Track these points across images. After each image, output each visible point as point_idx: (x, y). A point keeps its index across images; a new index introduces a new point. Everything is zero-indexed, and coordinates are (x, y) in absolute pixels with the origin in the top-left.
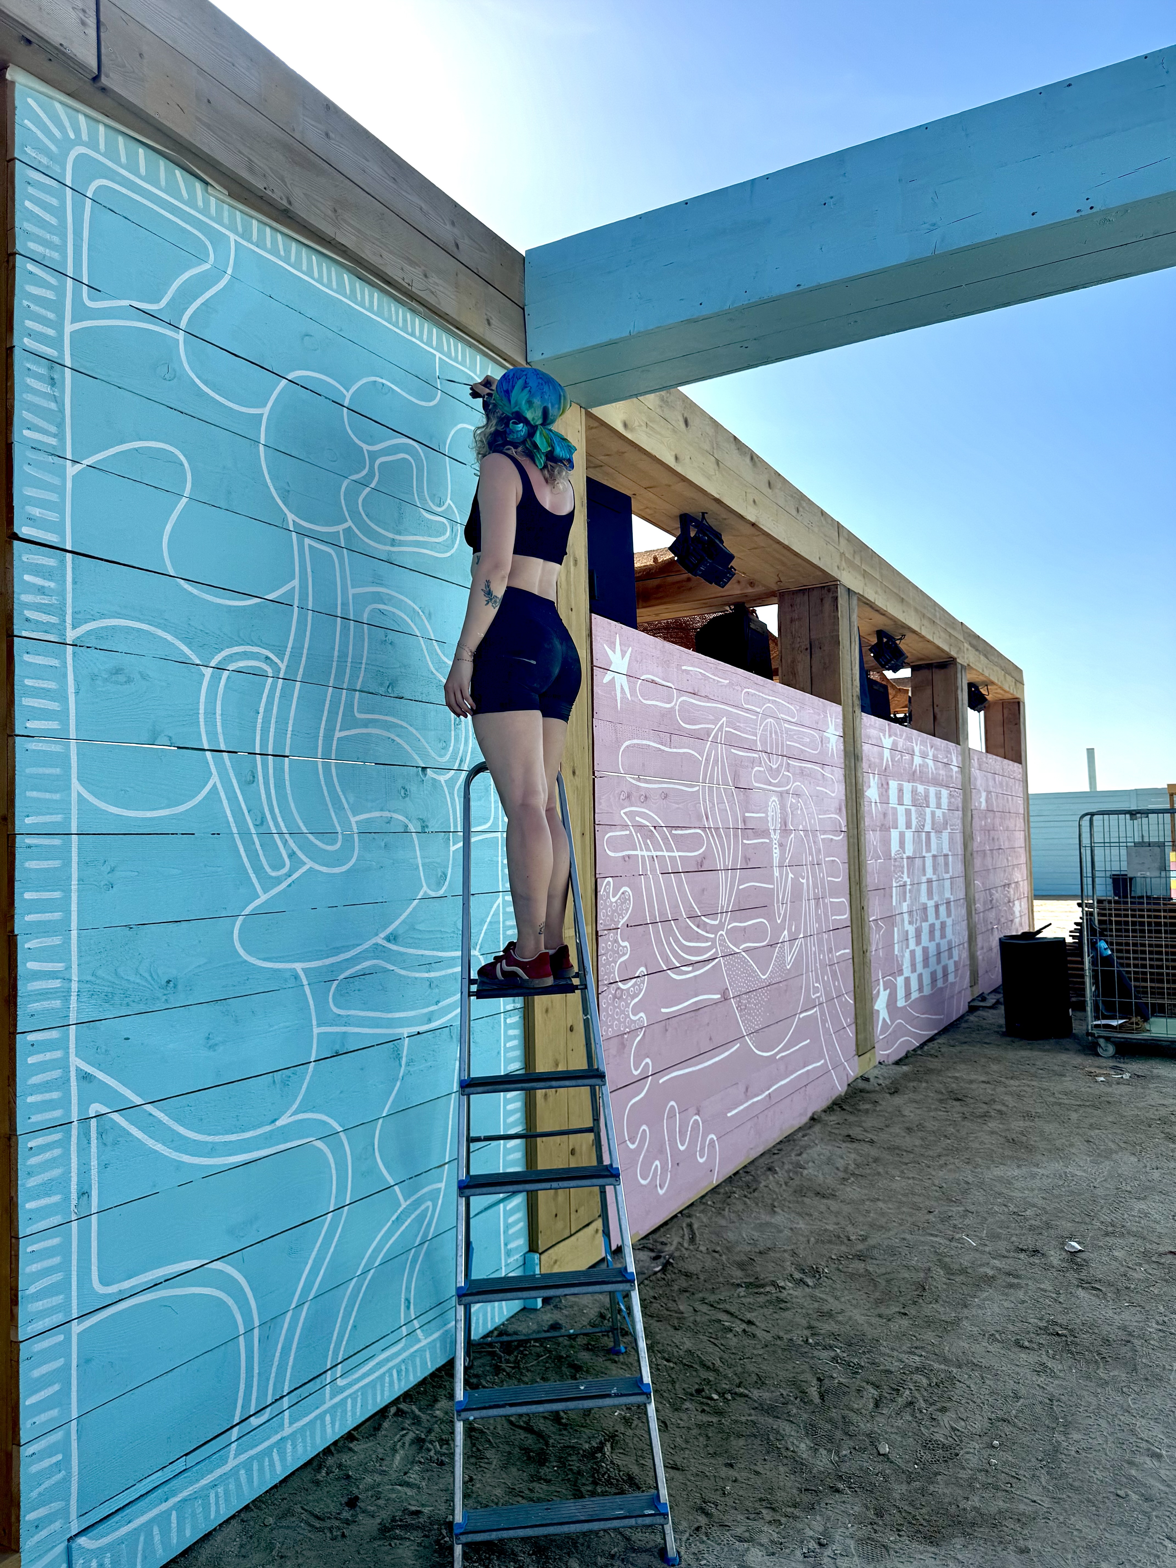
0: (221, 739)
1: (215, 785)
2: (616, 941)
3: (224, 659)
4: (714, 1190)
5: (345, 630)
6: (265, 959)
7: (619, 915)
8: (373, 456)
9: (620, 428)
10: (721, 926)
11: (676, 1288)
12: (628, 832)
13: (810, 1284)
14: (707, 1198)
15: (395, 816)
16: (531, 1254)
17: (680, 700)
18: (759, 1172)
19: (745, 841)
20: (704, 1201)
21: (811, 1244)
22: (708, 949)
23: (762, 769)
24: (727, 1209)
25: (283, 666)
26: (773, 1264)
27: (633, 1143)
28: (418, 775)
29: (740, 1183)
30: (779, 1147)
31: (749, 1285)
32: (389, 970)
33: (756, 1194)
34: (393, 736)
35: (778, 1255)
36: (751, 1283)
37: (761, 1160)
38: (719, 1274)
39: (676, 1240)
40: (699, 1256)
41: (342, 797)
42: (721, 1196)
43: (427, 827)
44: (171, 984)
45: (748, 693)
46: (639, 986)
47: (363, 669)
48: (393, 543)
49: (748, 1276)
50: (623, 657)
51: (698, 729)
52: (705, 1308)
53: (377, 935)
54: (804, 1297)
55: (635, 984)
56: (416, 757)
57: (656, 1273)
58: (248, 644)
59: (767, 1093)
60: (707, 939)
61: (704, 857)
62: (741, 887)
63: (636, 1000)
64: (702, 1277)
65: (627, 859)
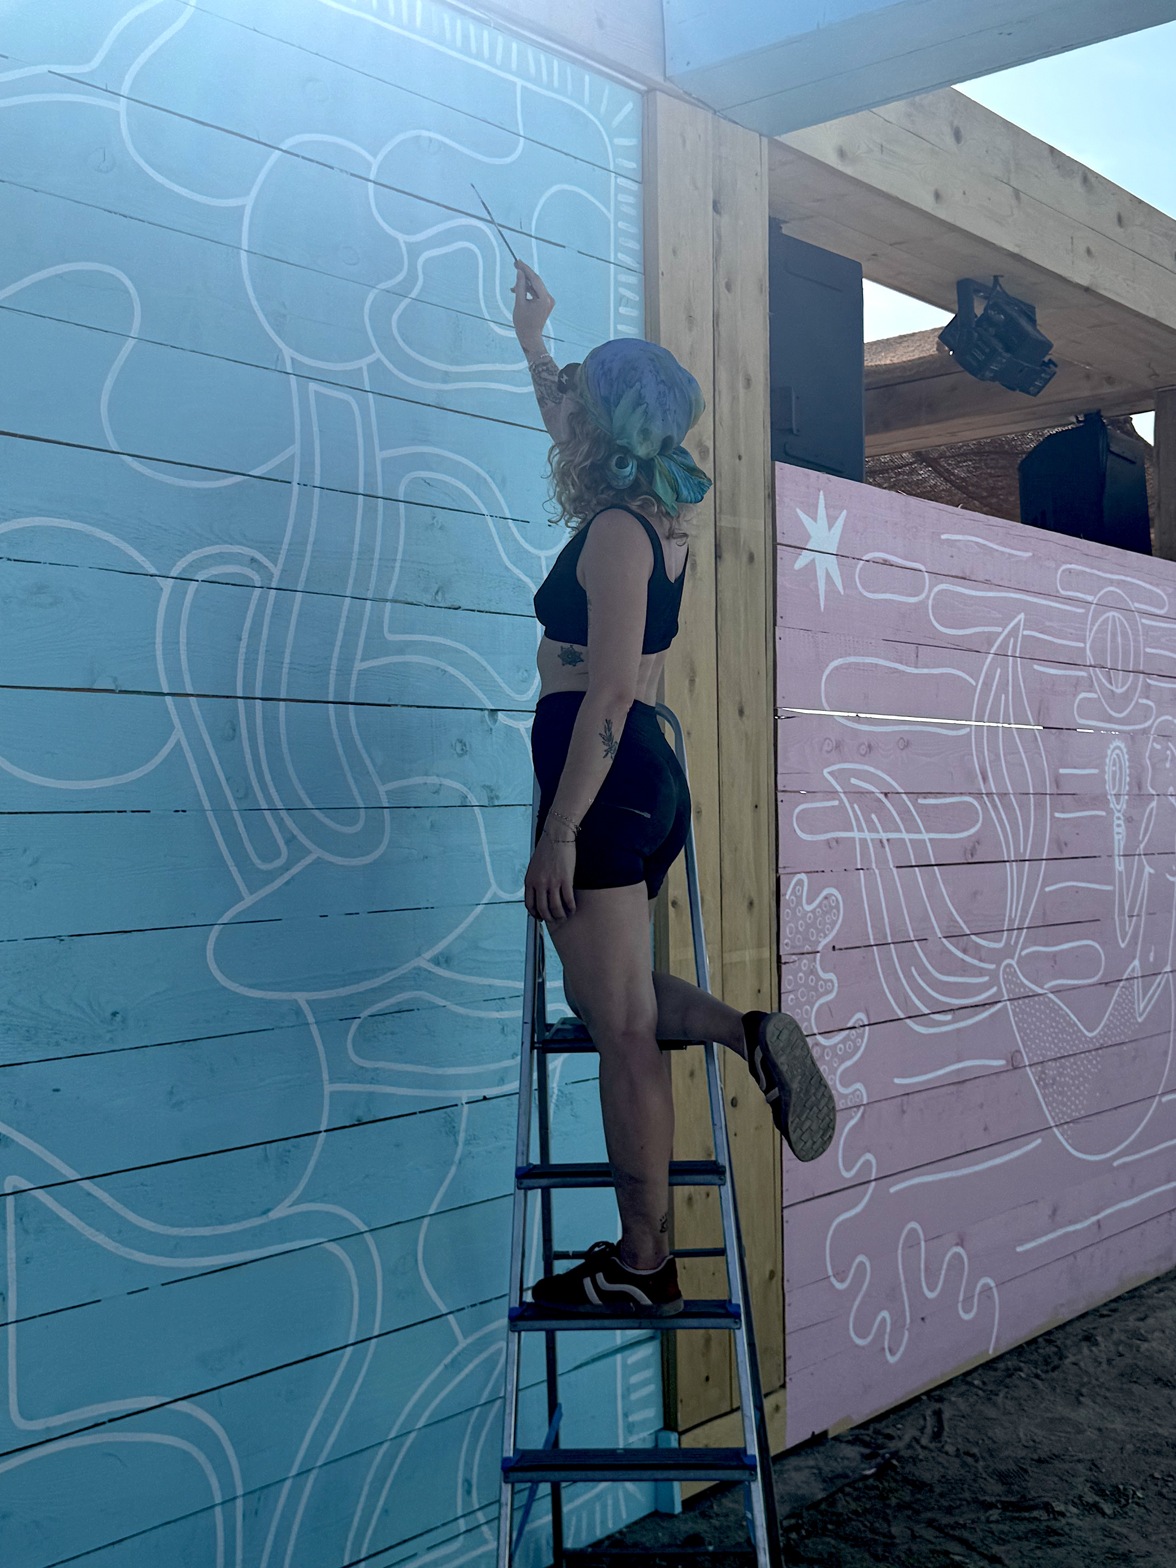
0: (187, 678)
1: (178, 743)
2: (813, 971)
3: (190, 565)
4: (989, 1365)
5: (370, 513)
6: (252, 986)
7: (819, 931)
8: (414, 250)
9: (832, 160)
10: (1008, 951)
11: (893, 1501)
12: (836, 803)
13: (1108, 1511)
14: (975, 1375)
15: (447, 782)
16: (664, 1434)
17: (936, 589)
18: (1068, 1342)
19: (1057, 815)
20: (969, 1379)
21: (1125, 1455)
22: (985, 987)
23: (1094, 695)
24: (1001, 1395)
25: (276, 571)
26: (1056, 1479)
27: (842, 1281)
28: (482, 721)
29: (1035, 1357)
30: (1113, 1306)
31: (1006, 1506)
32: (438, 1006)
33: (1054, 1375)
34: (443, 665)
35: (1066, 1466)
36: (1011, 1504)
37: (1077, 1324)
38: (966, 1486)
39: (910, 1433)
40: (942, 1458)
41: (365, 756)
42: (999, 1373)
43: (497, 797)
44: (119, 1018)
45: (1070, 571)
46: (854, 1042)
47: (397, 570)
48: (446, 377)
49: (1010, 1492)
50: (830, 527)
51: (971, 635)
52: (929, 1534)
53: (418, 955)
54: (1093, 1530)
55: (847, 1038)
56: (480, 694)
57: (867, 1477)
58: (226, 542)
59: (1094, 1219)
60: (981, 972)
61: (977, 841)
62: (1047, 889)
63: (848, 1063)
64: (938, 1490)
65: (834, 844)
